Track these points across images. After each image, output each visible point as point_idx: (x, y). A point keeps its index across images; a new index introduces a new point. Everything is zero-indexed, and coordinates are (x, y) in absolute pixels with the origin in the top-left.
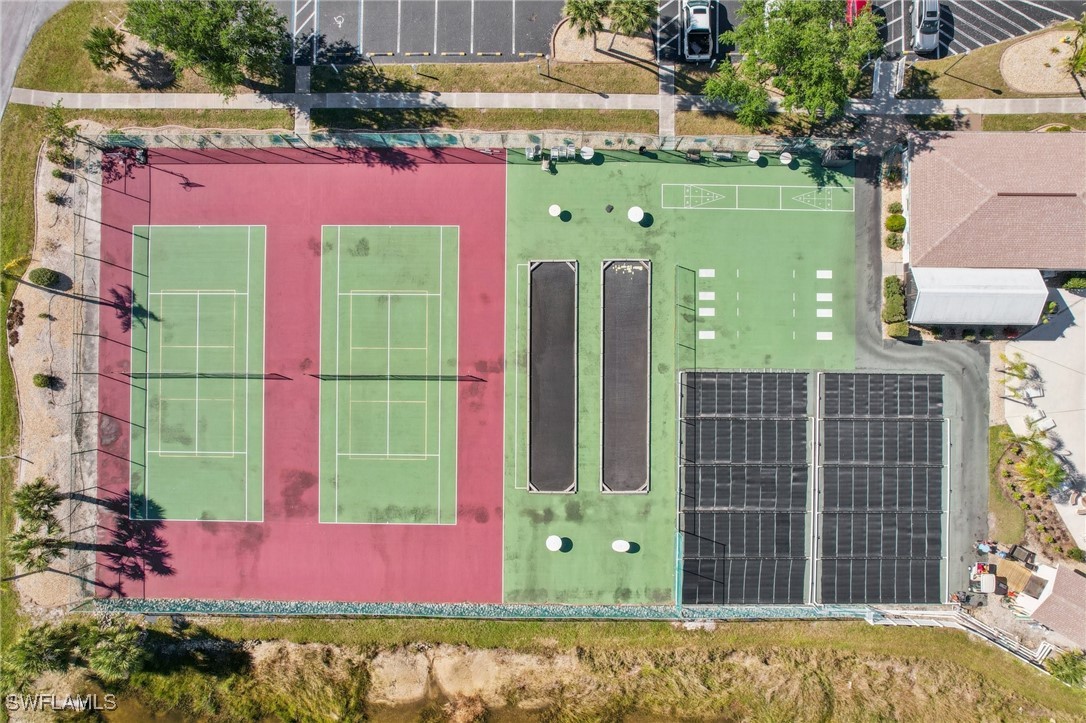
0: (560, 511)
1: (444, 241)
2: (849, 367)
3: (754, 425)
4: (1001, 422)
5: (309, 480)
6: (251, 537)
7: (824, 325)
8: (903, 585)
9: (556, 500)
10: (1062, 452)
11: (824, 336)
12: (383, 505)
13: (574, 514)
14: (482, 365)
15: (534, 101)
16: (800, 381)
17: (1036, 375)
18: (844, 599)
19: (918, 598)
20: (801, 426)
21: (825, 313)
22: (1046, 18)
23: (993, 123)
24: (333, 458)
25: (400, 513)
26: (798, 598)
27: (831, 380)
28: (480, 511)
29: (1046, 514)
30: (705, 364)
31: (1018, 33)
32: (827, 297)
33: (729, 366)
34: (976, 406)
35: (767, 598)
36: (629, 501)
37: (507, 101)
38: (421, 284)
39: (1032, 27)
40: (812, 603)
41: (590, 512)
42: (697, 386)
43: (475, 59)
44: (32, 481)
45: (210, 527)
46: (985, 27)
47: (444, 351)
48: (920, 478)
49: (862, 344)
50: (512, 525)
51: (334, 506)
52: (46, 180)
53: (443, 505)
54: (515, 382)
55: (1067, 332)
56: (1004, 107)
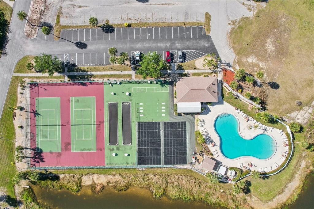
0: (115, 149)
1: (92, 100)
2: (168, 121)
3: (151, 132)
4: (197, 130)
5: (69, 144)
6: (59, 155)
7: (163, 113)
8: (180, 161)
9: (114, 147)
10: (209, 135)
11: (163, 115)
12: (83, 148)
13: (118, 149)
14: (100, 122)
15: (109, 73)
16: (159, 123)
17: (204, 121)
18: (168, 164)
19: (183, 163)
20: (159, 132)
21: (163, 111)
22: (203, 55)
23: (194, 74)
24: (74, 139)
25: (86, 150)
26: (160, 164)
27: (165, 123)
28: (100, 149)
29: (206, 147)
30: (141, 121)
31: (198, 58)
32: (164, 108)
33: (146, 121)
34: (193, 127)
35: (154, 164)
36: (128, 146)
37: (104, 73)
38: (89, 107)
39: (200, 57)
40: (162, 165)
41: (121, 149)
42: (140, 125)
43: (97, 65)
44: (19, 146)
45: (51, 153)
46: (192, 57)
47: (93, 120)
48: (182, 141)
49: (170, 116)
50: (106, 152)
51: (74, 149)
52: (19, 90)
53: (94, 148)
54: (106, 125)
55: (209, 113)
56: (196, 71)
